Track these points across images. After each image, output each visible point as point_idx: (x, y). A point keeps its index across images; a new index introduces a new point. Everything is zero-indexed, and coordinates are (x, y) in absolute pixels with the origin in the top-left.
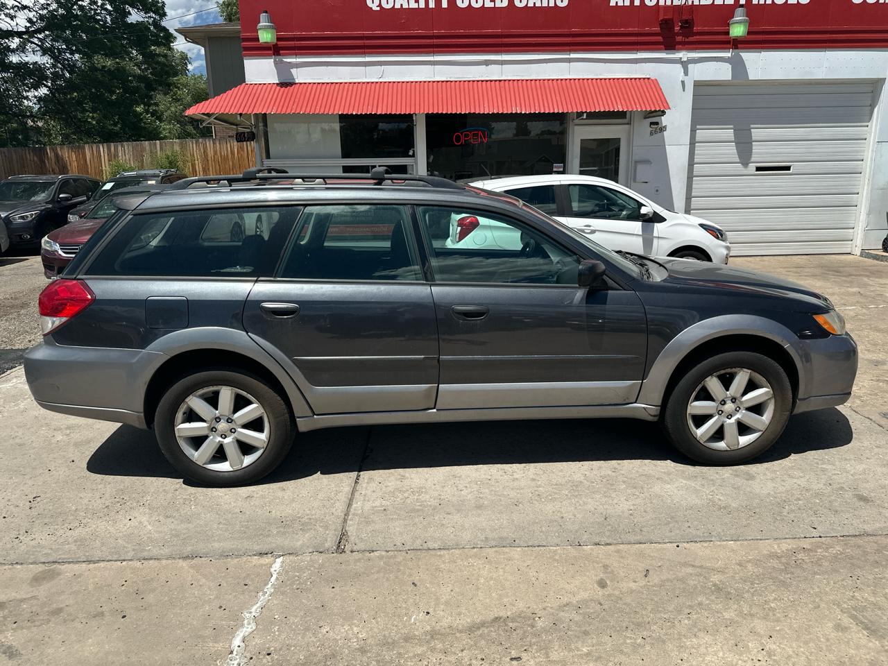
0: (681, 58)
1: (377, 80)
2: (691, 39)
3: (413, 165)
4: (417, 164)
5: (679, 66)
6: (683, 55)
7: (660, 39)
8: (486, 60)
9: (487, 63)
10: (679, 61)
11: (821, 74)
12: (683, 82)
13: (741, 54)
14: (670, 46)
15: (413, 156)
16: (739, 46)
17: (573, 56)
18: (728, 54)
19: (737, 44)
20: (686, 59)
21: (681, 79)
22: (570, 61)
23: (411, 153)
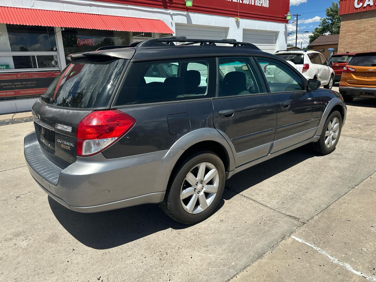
0: (170, 13)
1: (30, 8)
2: (172, 5)
3: (57, 56)
4: (59, 55)
5: (170, 16)
6: (170, 11)
7: (161, 3)
8: (90, 4)
9: (91, 5)
10: (169, 14)
11: (213, 24)
12: (171, 23)
13: (189, 13)
14: (166, 7)
15: (56, 50)
16: (188, 10)
17: (129, 6)
18: (185, 13)
19: (188, 9)
20: (172, 13)
21: (171, 22)
22: (128, 9)
23: (55, 49)
